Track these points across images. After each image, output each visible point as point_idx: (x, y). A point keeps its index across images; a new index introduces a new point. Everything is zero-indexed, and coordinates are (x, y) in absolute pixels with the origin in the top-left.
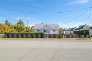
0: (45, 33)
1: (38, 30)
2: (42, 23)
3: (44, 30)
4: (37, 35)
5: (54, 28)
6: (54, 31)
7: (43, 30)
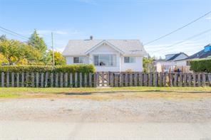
0: (97, 69)
1: (76, 60)
2: (91, 38)
3: (96, 57)
4: (66, 76)
5: (127, 53)
6: (127, 60)
7: (91, 57)
